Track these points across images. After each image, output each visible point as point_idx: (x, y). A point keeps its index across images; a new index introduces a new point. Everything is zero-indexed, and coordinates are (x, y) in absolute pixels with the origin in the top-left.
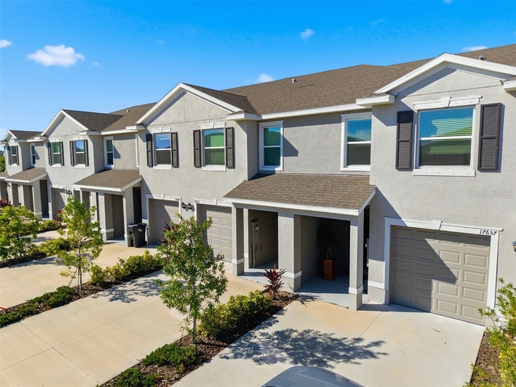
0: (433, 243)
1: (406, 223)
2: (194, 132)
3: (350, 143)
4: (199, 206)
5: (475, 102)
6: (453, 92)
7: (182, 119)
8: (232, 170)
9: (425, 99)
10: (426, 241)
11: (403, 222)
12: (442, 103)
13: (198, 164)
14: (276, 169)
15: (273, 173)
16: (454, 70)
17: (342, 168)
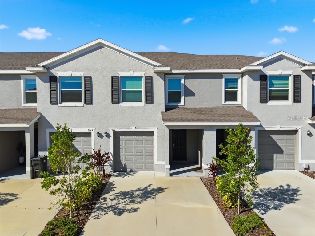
0: (274, 137)
1: (265, 128)
2: (112, 77)
3: (226, 90)
4: (115, 133)
5: (291, 73)
6: (283, 68)
7: (98, 66)
8: (150, 106)
9: (272, 70)
10: (271, 136)
11: (264, 128)
12: (279, 72)
13: (115, 101)
14: (179, 104)
15: (177, 107)
16: (283, 59)
17: (223, 103)
